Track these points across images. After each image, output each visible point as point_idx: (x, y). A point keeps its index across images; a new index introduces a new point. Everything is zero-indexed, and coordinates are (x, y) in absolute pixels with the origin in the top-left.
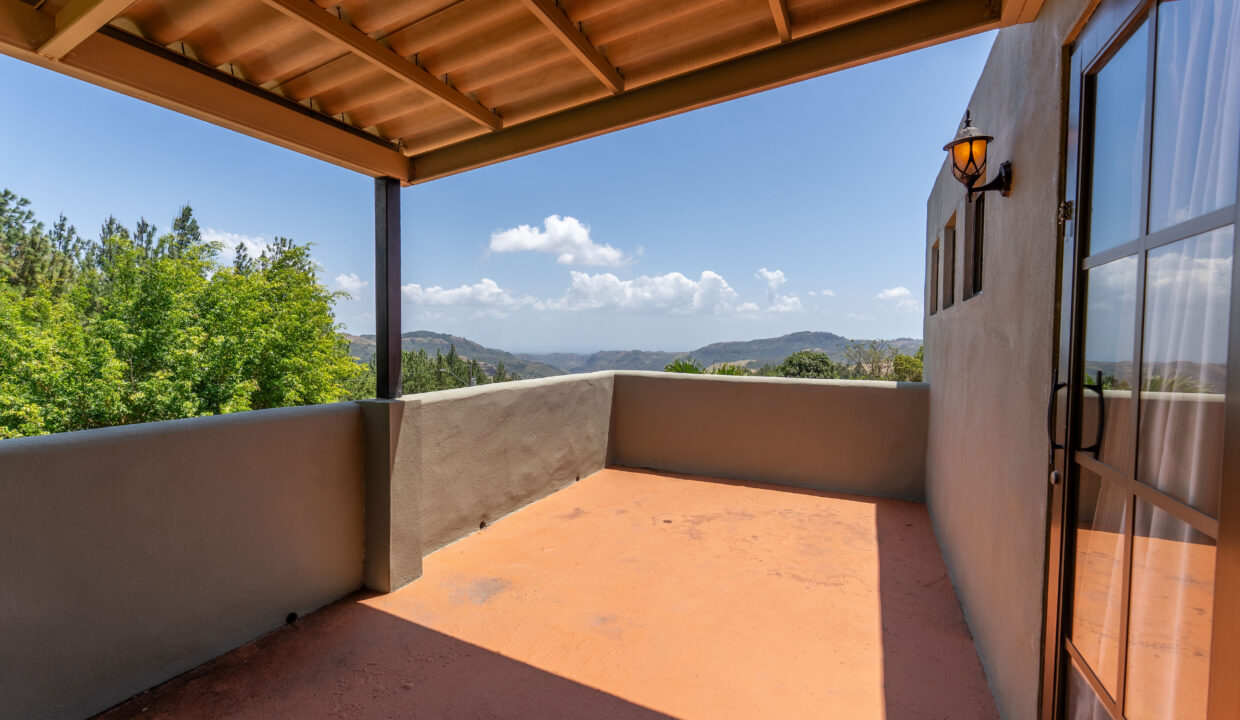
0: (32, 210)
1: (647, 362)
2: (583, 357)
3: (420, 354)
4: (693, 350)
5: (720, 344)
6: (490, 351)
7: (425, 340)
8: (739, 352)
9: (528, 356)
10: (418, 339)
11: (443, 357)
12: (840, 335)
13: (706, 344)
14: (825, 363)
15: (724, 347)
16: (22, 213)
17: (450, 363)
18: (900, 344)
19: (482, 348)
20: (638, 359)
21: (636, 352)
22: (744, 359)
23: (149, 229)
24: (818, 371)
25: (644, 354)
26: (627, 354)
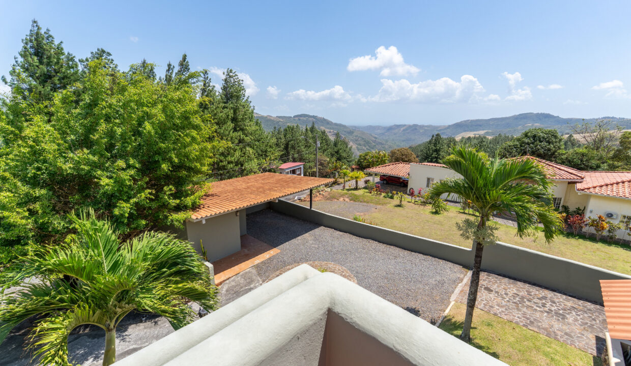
0: (113, 59)
1: (421, 131)
2: (385, 128)
3: (297, 127)
4: (450, 124)
5: (468, 120)
6: (336, 124)
7: (305, 119)
8: (480, 126)
9: (355, 127)
10: (301, 118)
11: (308, 129)
12: (555, 115)
13: (459, 121)
14: (556, 137)
15: (470, 123)
16: (109, 60)
17: (312, 132)
18: (605, 121)
19: (332, 123)
20: (416, 129)
21: (415, 125)
22: (483, 130)
23: (172, 67)
24: (549, 143)
25: (420, 126)
26: (410, 126)
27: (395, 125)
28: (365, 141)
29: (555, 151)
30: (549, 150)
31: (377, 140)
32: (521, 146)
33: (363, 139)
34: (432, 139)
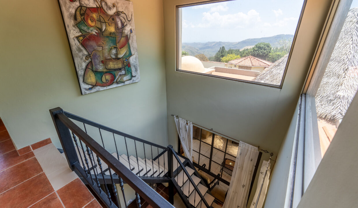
4: (240, 41)
5: (249, 39)
8: (256, 42)
20: (221, 44)
24: (265, 49)
25: (223, 42)
26: (217, 43)
27: (208, 42)
28: (192, 52)
29: (268, 54)
30: (265, 53)
31: (198, 51)
32: (253, 52)
33: (190, 51)
34: (220, 49)
